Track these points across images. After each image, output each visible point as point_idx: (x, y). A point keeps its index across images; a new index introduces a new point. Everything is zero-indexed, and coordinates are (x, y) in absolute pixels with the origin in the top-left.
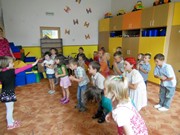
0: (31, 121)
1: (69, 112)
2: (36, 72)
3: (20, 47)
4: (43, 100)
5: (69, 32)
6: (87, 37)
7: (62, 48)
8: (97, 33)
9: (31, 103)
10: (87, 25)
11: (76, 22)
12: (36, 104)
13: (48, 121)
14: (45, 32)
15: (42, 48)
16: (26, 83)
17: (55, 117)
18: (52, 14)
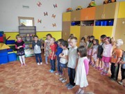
1: (47, 85)
3: (2, 32)
4: (24, 75)
5: (40, 22)
6: (54, 25)
7: (35, 33)
10: (54, 16)
11: (46, 14)
16: (8, 61)
17: (36, 90)
18: (28, 7)
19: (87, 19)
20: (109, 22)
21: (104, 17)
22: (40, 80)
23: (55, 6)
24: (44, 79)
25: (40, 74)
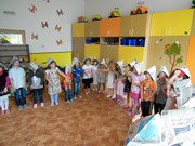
5: (36, 37)
6: (59, 43)
7: (28, 56)
8: (70, 39)
10: (58, 29)
11: (45, 25)
21: (132, 34)
22: (40, 135)
24: (47, 132)
25: (39, 124)
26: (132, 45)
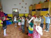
0: (10, 35)
2: (11, 21)
3: (7, 14)
4: (13, 29)
5: (20, 10)
6: (26, 11)
9: (10, 30)
10: (25, 8)
11: (22, 7)
12: (11, 30)
13: (15, 35)
14: (14, 10)
15: (13, 14)
16: (8, 24)
17: (17, 34)
18: (16, 5)
19: (38, 8)
20: (47, 9)
21: (44, 7)
23: (26, 4)
26: (44, 10)
